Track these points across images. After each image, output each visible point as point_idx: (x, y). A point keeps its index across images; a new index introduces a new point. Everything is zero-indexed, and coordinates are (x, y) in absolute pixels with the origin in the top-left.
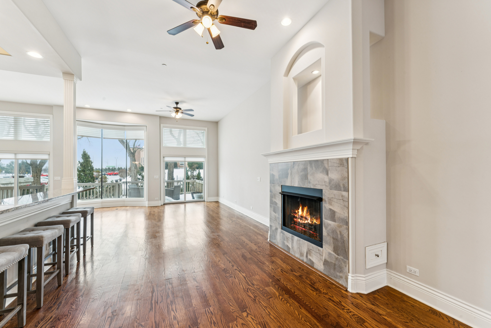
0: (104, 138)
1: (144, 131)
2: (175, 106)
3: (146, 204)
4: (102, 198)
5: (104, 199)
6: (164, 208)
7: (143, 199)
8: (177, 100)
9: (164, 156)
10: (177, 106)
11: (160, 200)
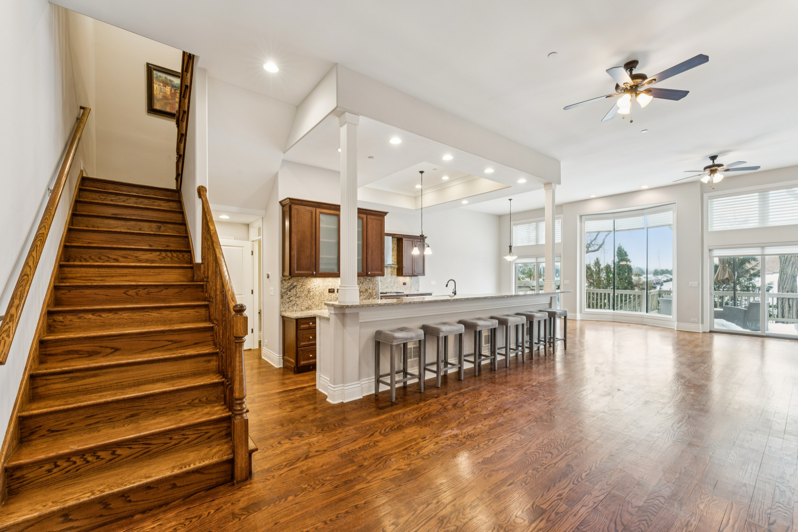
0: (617, 231)
1: (672, 212)
2: (710, 163)
3: (675, 325)
4: (614, 310)
5: (616, 311)
6: (712, 338)
7: (671, 317)
8: (713, 153)
9: (710, 248)
10: (713, 162)
11: (702, 323)
